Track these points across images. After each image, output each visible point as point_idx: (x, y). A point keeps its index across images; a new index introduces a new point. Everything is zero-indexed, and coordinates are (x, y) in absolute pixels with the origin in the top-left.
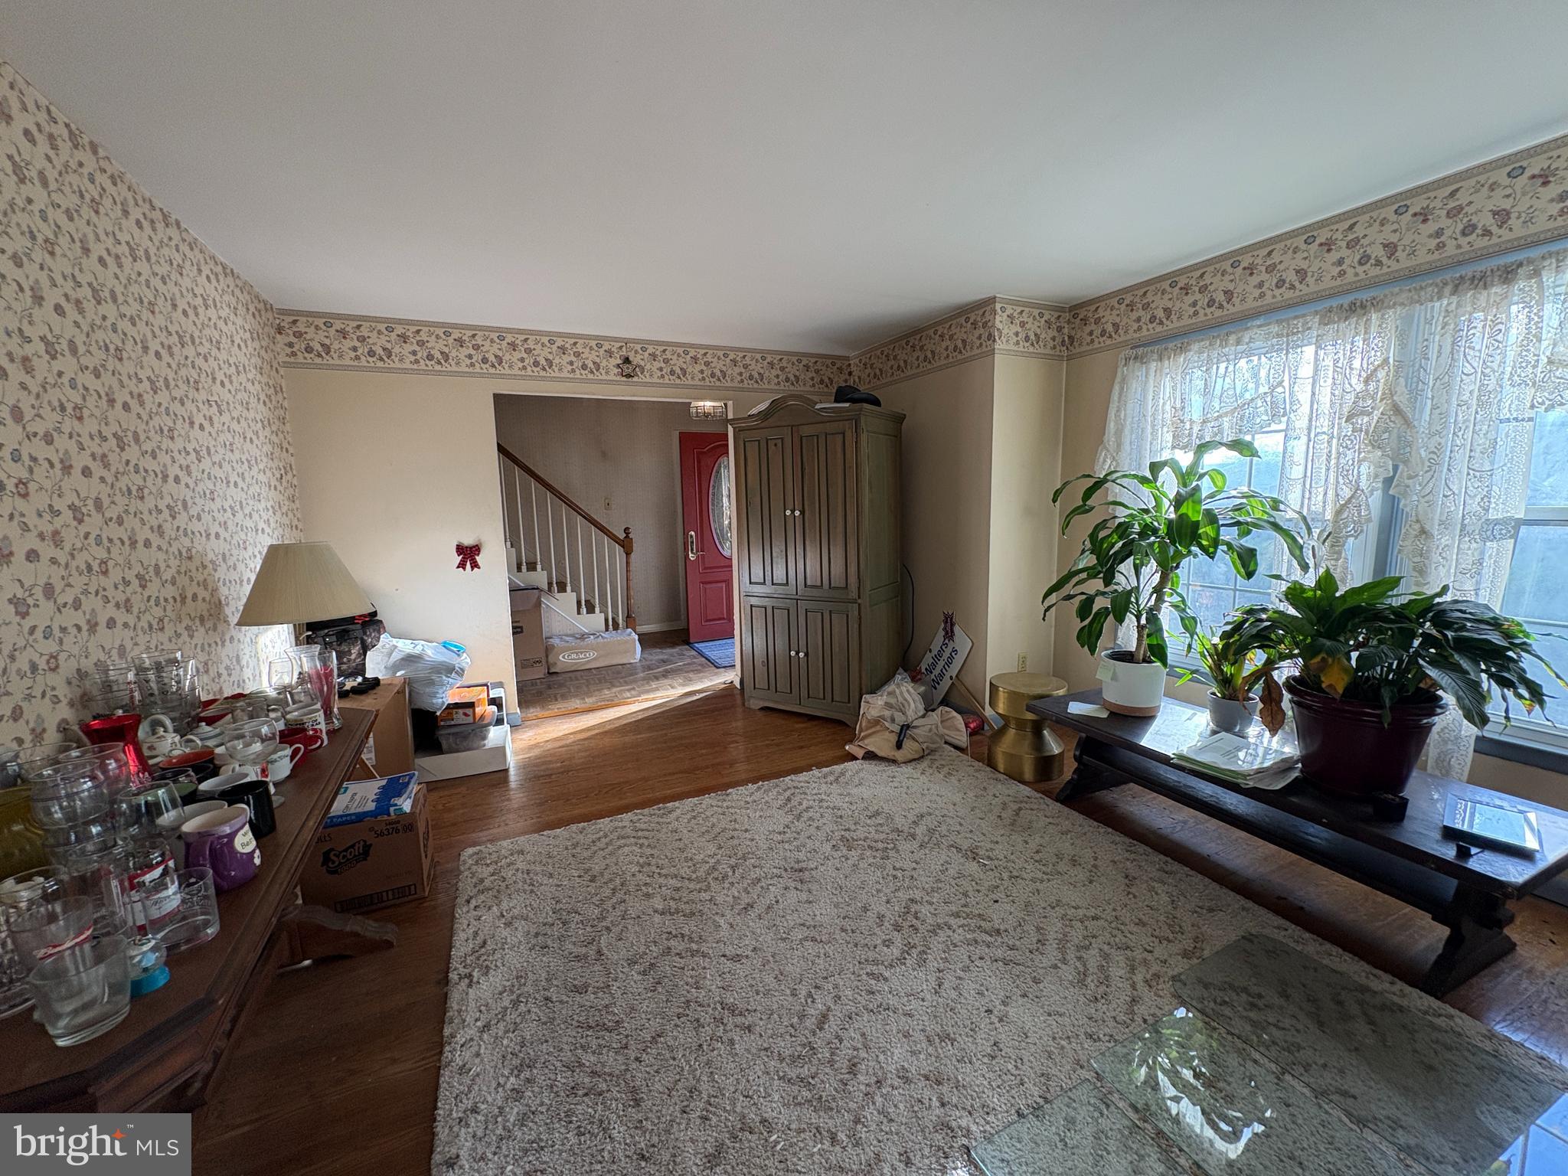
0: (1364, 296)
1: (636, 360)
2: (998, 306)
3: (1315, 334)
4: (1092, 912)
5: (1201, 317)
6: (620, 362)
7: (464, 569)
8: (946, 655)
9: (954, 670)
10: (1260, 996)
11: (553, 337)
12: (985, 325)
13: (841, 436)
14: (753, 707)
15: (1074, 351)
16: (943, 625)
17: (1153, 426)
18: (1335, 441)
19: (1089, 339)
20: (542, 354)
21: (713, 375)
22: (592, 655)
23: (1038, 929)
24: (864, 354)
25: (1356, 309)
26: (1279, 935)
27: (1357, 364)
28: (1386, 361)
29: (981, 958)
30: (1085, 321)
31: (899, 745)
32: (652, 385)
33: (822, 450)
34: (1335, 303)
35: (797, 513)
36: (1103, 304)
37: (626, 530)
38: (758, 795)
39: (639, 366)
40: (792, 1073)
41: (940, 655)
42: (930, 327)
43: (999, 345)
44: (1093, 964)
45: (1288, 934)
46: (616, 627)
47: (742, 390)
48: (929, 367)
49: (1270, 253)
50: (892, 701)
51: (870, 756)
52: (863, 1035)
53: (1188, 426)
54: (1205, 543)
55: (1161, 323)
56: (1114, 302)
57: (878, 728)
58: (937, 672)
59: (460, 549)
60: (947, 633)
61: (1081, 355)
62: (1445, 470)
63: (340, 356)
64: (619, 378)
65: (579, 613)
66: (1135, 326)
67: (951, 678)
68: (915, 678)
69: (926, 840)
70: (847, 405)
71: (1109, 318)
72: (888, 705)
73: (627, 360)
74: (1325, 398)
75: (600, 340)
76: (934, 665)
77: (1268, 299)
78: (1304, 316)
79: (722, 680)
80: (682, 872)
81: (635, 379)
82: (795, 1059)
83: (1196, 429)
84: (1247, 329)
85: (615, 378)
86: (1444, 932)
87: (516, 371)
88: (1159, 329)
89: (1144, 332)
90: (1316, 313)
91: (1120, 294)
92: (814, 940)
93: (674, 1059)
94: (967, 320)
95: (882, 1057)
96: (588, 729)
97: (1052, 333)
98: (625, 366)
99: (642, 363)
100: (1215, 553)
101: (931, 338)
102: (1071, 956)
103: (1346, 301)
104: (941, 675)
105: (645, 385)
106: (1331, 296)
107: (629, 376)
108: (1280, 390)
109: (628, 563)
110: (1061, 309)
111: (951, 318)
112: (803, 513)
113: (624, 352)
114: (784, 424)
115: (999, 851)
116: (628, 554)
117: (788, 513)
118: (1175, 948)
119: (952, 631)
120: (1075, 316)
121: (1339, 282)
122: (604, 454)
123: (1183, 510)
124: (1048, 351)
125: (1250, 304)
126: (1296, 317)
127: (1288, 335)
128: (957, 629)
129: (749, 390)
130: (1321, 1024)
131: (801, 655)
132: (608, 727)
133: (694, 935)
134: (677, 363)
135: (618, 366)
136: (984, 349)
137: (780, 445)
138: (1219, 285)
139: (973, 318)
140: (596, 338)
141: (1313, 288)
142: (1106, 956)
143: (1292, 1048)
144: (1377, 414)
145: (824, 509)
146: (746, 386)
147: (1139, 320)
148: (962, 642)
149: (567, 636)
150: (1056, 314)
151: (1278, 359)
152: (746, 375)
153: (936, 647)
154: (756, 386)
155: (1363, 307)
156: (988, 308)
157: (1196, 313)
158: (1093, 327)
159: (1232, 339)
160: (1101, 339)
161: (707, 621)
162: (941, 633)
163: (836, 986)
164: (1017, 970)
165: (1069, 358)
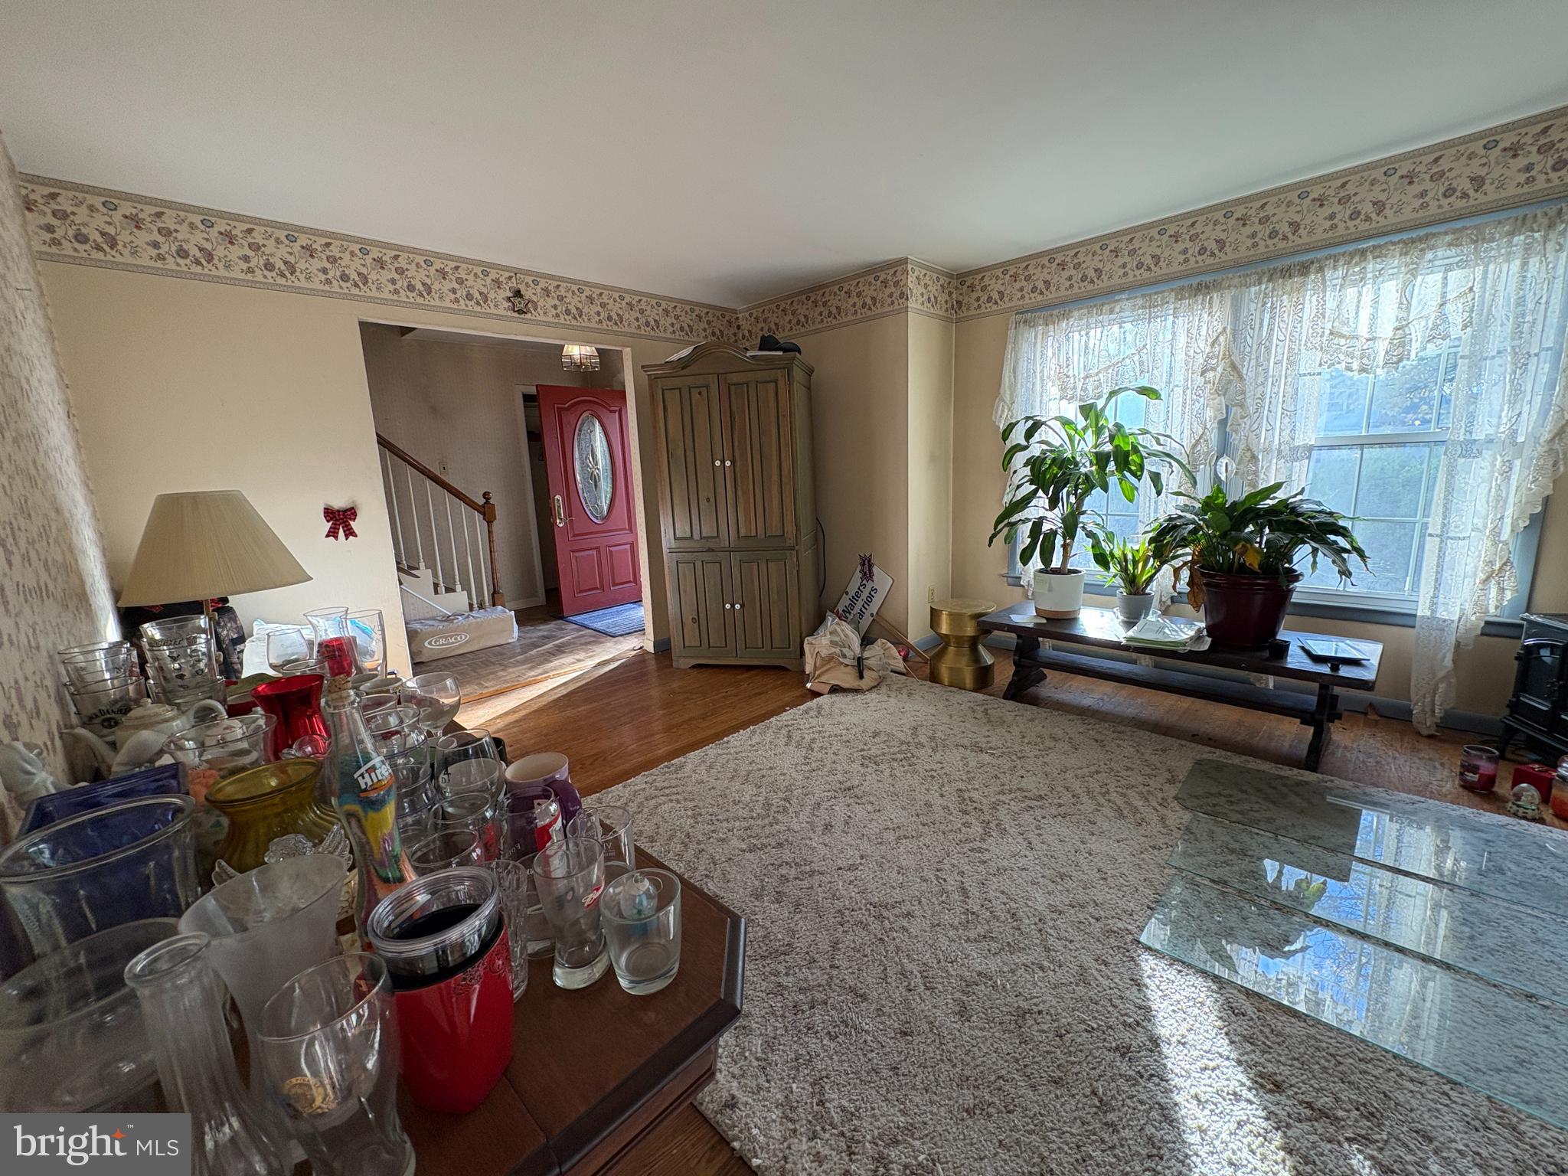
0: (1208, 278)
1: (528, 294)
2: (910, 267)
3: (1172, 306)
4: (1093, 769)
5: (1076, 290)
6: (510, 294)
7: (336, 538)
8: (864, 596)
9: (874, 608)
10: (1231, 796)
11: (429, 257)
12: (896, 284)
13: (773, 385)
14: (682, 667)
15: (962, 315)
16: (859, 568)
17: (1042, 380)
18: (1189, 392)
19: (976, 304)
20: (418, 277)
21: (610, 318)
22: (463, 638)
23: (1067, 789)
24: (754, 307)
25: (1202, 289)
26: (1214, 757)
27: (1204, 332)
28: (1224, 329)
29: (1043, 818)
30: (972, 287)
31: (861, 677)
32: (547, 324)
33: (753, 399)
34: (1185, 283)
35: (728, 463)
36: (988, 274)
37: (486, 495)
38: (756, 739)
39: (533, 302)
40: (973, 934)
41: (857, 595)
42: (833, 283)
43: (911, 304)
44: (1120, 802)
45: (1219, 755)
46: (481, 606)
47: (640, 336)
48: (834, 322)
49: (1131, 240)
50: (837, 639)
51: (835, 690)
52: (1002, 892)
53: (1072, 381)
54: (1133, 468)
55: (1042, 293)
56: (999, 272)
57: (832, 664)
58: (857, 610)
59: (330, 513)
60: (865, 574)
61: (969, 318)
62: (1266, 412)
63: (134, 253)
64: (510, 313)
65: (436, 592)
66: (1019, 294)
67: (872, 615)
68: (842, 617)
69: (933, 744)
70: (780, 353)
71: (995, 287)
72: (834, 643)
73: (518, 293)
74: (1181, 356)
75: (486, 267)
76: (852, 606)
77: (1130, 278)
78: (1163, 292)
79: (631, 647)
80: (740, 814)
81: (528, 316)
82: (966, 925)
83: (1079, 385)
84: (1118, 301)
85: (504, 313)
86: (1312, 729)
87: (386, 295)
88: (1040, 298)
89: (1027, 301)
90: (1172, 290)
91: (1004, 266)
92: (906, 837)
93: (866, 956)
94: (876, 278)
95: (1030, 903)
96: (514, 711)
97: (946, 297)
98: (517, 300)
99: (535, 299)
100: (1141, 476)
101: (835, 294)
102: (1102, 800)
103: (1195, 281)
104: (861, 614)
105: (538, 323)
106: (1179, 278)
107: (520, 312)
108: (1145, 351)
109: (490, 532)
110: (951, 276)
111: (859, 275)
112: (733, 462)
113: (513, 284)
114: (711, 371)
115: (995, 741)
116: (489, 523)
117: (718, 463)
118: (1161, 779)
119: (871, 572)
120: (962, 283)
121: (1184, 267)
122: (434, 410)
123: (1116, 442)
124: (942, 313)
125: (1116, 281)
126: (1156, 293)
127: (1150, 307)
128: (875, 569)
129: (647, 337)
130: (1274, 803)
131: (737, 606)
132: (535, 707)
133: (797, 860)
134: (573, 302)
135: (509, 299)
136: (896, 307)
137: (705, 394)
138: (1090, 264)
139: (883, 277)
140: (480, 263)
141: (1165, 270)
142: (1124, 795)
143: (1271, 820)
144: (1220, 369)
145: (757, 456)
146: (643, 332)
147: (1021, 289)
148: (882, 580)
149: (428, 619)
150: (948, 280)
151: (1143, 327)
152: (642, 321)
153: (852, 589)
154: (652, 333)
155: (1207, 287)
156: (900, 268)
157: (1071, 286)
158: (980, 294)
159: (1106, 308)
160: (988, 305)
161: (581, 592)
162: (858, 575)
163: (953, 866)
164: (1074, 819)
165: (958, 321)
